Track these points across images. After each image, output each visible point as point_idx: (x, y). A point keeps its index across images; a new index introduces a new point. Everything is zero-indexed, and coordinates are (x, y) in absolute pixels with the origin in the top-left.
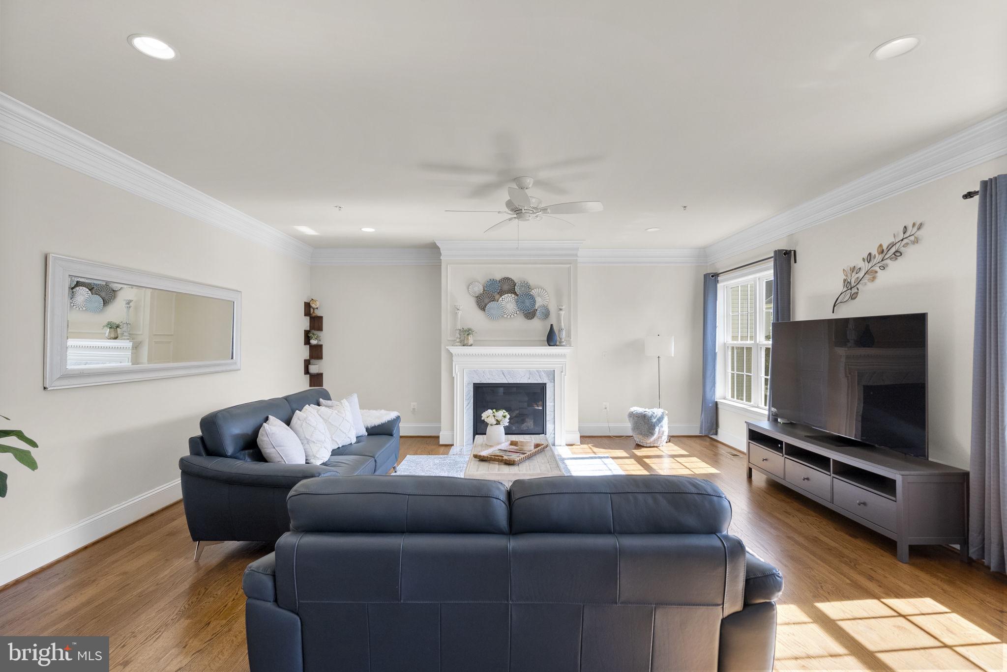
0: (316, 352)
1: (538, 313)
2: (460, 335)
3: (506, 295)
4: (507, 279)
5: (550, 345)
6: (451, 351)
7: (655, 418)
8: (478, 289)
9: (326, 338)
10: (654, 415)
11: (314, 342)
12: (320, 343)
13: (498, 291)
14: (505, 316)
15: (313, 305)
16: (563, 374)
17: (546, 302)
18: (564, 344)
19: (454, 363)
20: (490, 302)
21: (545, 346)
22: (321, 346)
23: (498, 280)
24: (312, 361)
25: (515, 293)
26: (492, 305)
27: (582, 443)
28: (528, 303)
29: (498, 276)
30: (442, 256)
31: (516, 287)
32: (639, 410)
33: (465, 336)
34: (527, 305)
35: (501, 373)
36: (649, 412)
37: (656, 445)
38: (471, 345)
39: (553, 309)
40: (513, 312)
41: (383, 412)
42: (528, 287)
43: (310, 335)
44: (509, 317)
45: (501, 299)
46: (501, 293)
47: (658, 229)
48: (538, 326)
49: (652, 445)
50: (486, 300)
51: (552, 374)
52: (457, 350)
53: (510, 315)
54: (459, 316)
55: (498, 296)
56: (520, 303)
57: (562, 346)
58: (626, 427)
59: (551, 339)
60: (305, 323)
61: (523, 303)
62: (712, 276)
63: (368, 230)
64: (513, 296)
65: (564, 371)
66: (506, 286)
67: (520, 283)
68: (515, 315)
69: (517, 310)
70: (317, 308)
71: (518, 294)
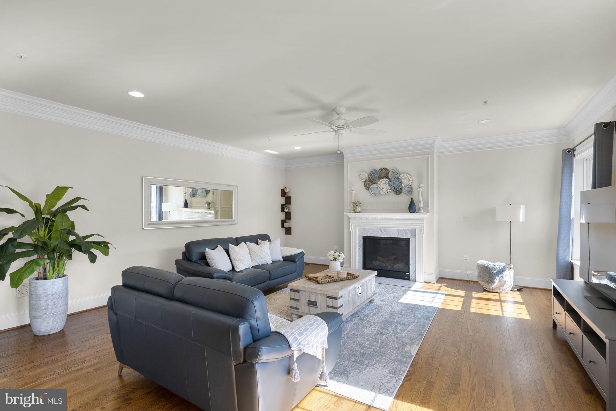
0: (289, 216)
1: (404, 190)
2: (353, 206)
3: (383, 180)
4: (384, 169)
5: (410, 212)
6: (349, 216)
7: (495, 270)
8: (366, 176)
9: (294, 208)
10: (495, 267)
11: (286, 210)
12: (290, 211)
13: (378, 177)
14: (382, 193)
15: (286, 191)
16: (422, 232)
17: (410, 183)
18: (422, 211)
19: (350, 223)
20: (372, 184)
21: (408, 213)
22: (290, 213)
23: (378, 170)
24: (287, 221)
25: (389, 178)
26: (374, 186)
27: (437, 282)
28: (396, 184)
29: (378, 168)
30: (344, 158)
31: (389, 174)
32: (484, 262)
33: (356, 206)
34: (396, 185)
35: (380, 230)
36: (491, 264)
37: (497, 291)
38: (359, 212)
39: (415, 187)
40: (387, 190)
41: (296, 249)
42: (397, 173)
43: (285, 207)
44: (384, 193)
45: (379, 182)
46: (380, 178)
47: (489, 121)
48: (404, 199)
49: (495, 291)
50: (370, 184)
51: (413, 232)
52: (352, 215)
53: (385, 192)
54: (353, 194)
55: (378, 180)
56: (391, 184)
57: (420, 213)
58: (473, 274)
59: (412, 208)
60: (283, 200)
61: (393, 184)
62: (568, 152)
63: (298, 148)
64: (387, 179)
65: (422, 231)
66: (383, 173)
67: (392, 171)
68: (388, 192)
69: (390, 189)
70: (288, 192)
71: (390, 178)
